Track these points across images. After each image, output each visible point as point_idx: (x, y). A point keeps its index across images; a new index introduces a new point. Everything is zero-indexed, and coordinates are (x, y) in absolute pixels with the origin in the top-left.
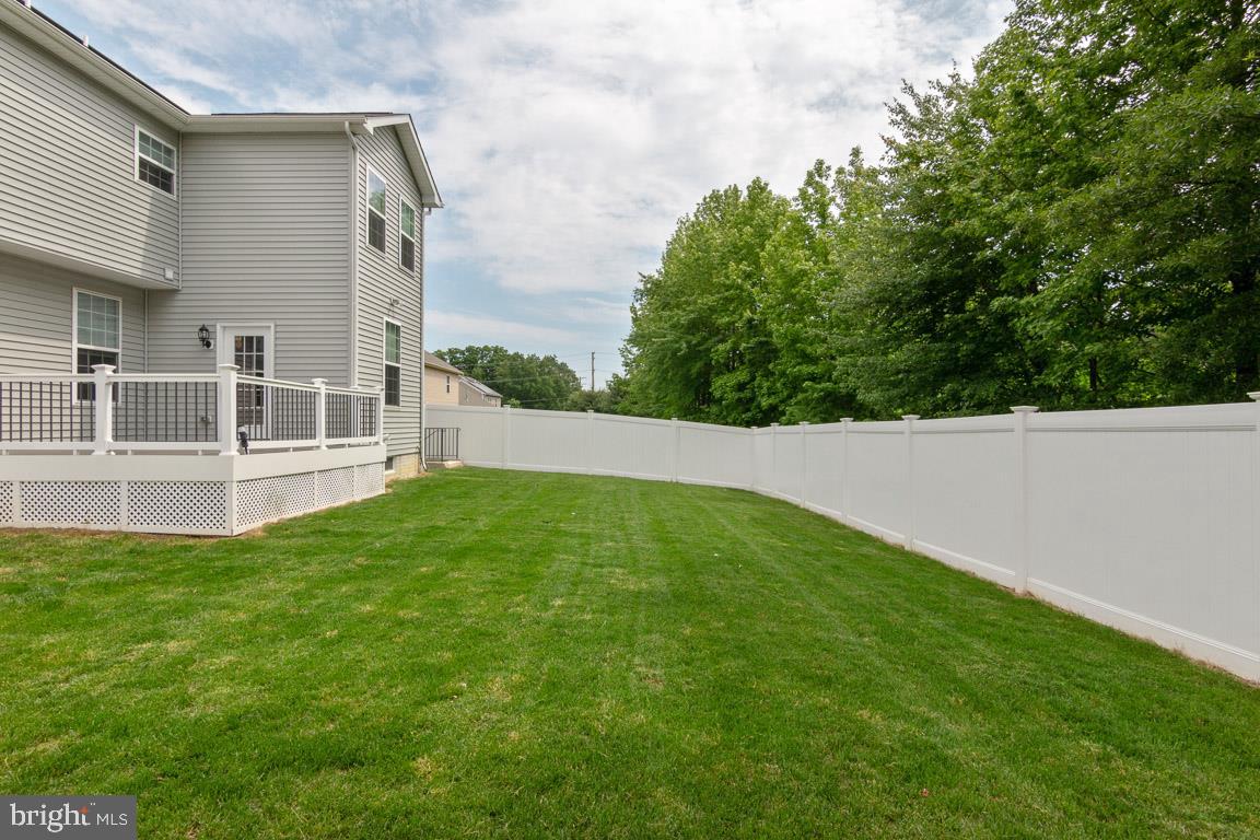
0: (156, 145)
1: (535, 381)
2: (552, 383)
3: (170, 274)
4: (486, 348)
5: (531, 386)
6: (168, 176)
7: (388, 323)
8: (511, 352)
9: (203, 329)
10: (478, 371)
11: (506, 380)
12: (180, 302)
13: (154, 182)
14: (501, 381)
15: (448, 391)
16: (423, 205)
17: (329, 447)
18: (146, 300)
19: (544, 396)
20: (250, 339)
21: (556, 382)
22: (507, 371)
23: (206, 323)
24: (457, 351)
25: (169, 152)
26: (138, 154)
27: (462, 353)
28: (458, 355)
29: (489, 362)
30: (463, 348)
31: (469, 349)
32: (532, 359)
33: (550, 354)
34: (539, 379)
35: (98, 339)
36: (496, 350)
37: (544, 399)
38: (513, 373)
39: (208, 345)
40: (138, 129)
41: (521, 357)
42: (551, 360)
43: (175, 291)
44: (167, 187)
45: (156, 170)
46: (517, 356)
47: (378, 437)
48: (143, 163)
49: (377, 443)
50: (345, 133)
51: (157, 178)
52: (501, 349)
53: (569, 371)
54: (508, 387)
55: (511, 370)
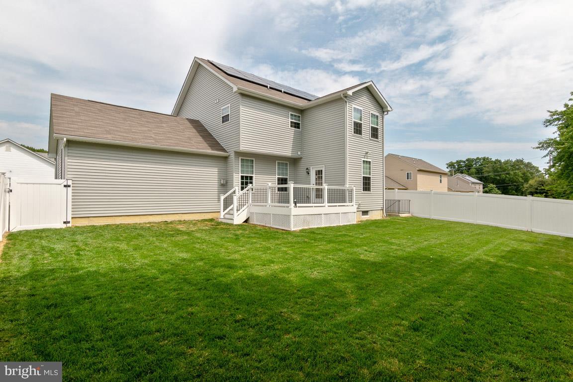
0: (295, 116)
1: (508, 174)
2: (521, 175)
3: (299, 153)
4: (478, 158)
5: (506, 177)
6: (299, 124)
7: (364, 161)
8: (493, 159)
9: (307, 169)
10: (473, 170)
11: (490, 174)
12: (303, 161)
13: (295, 127)
14: (487, 175)
15: (441, 182)
16: (384, 112)
17: (329, 206)
18: (294, 162)
19: (515, 182)
20: (319, 171)
21: (524, 174)
22: (491, 169)
23: (308, 167)
24: (461, 161)
25: (299, 117)
26: (290, 120)
27: (464, 162)
28: (462, 163)
29: (480, 165)
30: (464, 160)
31: (468, 160)
32: (507, 162)
33: (519, 158)
34: (512, 173)
35: (283, 174)
36: (484, 159)
37: (515, 184)
38: (495, 171)
39: (309, 174)
40: (290, 113)
41: (500, 161)
42: (520, 162)
43: (301, 158)
44: (299, 128)
45: (295, 123)
46: (498, 161)
47: (354, 203)
48: (291, 122)
49: (353, 205)
50: (341, 98)
51: (296, 125)
52: (488, 158)
53: (534, 167)
54: (491, 178)
55: (493, 168)
